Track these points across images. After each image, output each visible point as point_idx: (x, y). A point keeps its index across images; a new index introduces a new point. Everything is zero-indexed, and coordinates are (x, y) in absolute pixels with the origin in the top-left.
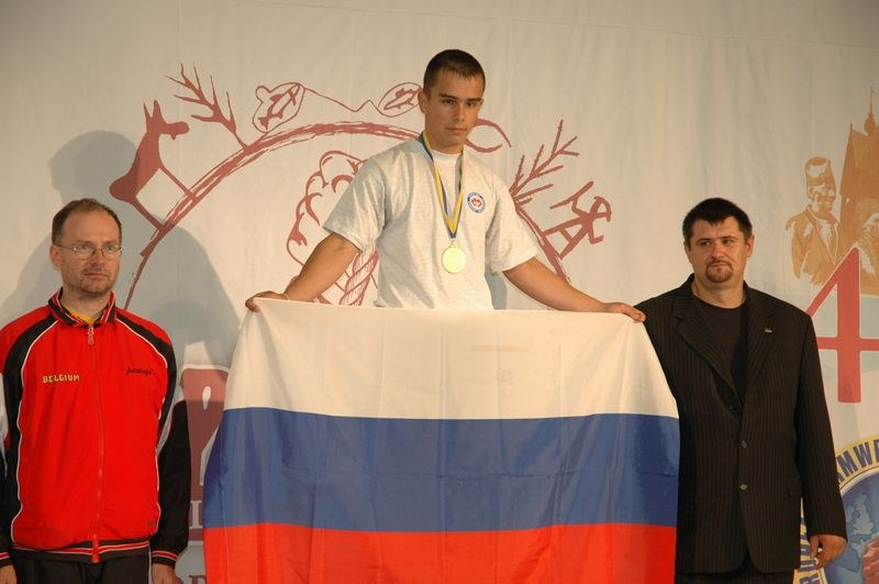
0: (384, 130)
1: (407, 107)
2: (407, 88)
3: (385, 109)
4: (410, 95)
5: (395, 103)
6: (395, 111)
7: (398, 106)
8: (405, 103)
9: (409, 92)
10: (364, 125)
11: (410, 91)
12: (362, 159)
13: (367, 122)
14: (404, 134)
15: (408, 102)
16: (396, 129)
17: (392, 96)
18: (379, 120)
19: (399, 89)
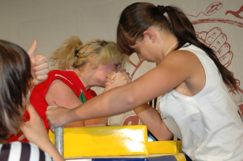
0: (207, 20)
1: (216, 10)
2: (215, 4)
3: (207, 13)
4: (216, 6)
5: (211, 10)
6: (211, 13)
7: (212, 11)
8: (215, 9)
9: (215, 5)
10: (200, 20)
11: (217, 5)
12: (200, 32)
13: (201, 19)
14: (215, 20)
15: (216, 9)
16: (212, 19)
17: (210, 8)
18: (205, 18)
19: (212, 5)
